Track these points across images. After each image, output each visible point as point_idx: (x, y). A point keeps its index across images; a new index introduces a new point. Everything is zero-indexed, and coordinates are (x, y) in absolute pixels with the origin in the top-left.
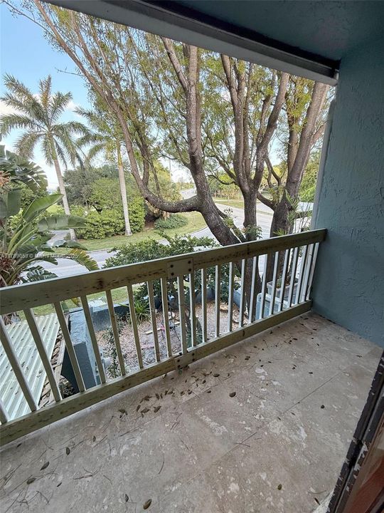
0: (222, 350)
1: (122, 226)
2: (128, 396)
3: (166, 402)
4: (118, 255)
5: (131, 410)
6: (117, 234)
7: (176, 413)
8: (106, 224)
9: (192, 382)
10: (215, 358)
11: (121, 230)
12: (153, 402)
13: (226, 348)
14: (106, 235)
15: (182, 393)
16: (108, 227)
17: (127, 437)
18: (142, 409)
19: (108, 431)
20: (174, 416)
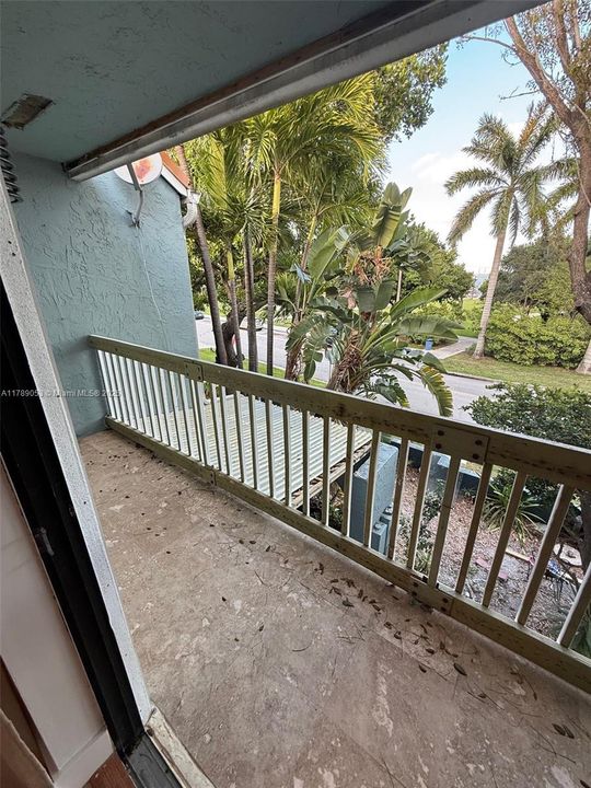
0: (518, 657)
1: (576, 351)
2: (338, 561)
3: (364, 610)
4: (502, 398)
5: (328, 575)
6: (559, 365)
7: (359, 632)
8: (543, 342)
9: (414, 631)
10: (490, 650)
11: (572, 360)
12: (351, 593)
13: (532, 665)
14: (536, 361)
15: (388, 625)
16: (544, 348)
17: (304, 591)
18: (337, 585)
19: (298, 569)
20: (355, 632)
